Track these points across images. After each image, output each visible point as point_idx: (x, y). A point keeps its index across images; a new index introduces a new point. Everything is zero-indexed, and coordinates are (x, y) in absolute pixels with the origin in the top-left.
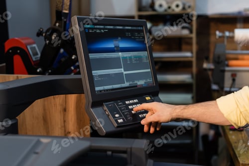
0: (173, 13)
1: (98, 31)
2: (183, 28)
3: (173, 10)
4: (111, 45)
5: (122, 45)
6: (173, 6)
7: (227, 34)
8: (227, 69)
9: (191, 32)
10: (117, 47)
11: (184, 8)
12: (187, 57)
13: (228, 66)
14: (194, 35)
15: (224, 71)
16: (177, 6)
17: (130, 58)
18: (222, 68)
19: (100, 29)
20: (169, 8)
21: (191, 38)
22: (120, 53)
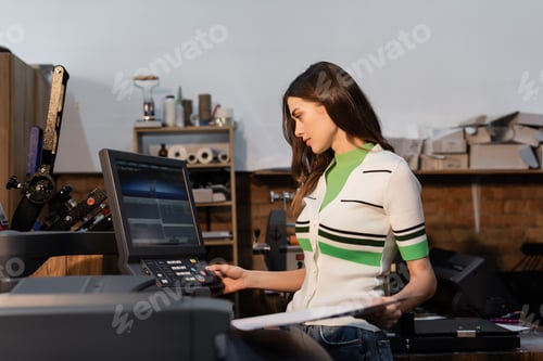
0: (198, 165)
1: (131, 169)
2: (215, 191)
3: (198, 162)
4: (146, 188)
5: (159, 189)
6: (198, 156)
7: (287, 195)
8: (289, 247)
9: (229, 198)
10: (153, 191)
11: (215, 159)
12: (223, 238)
13: (289, 243)
14: (233, 203)
15: (284, 251)
16: (205, 155)
17: (169, 207)
18: (282, 247)
19: (133, 167)
20: (192, 158)
21: (230, 207)
22: (157, 200)
